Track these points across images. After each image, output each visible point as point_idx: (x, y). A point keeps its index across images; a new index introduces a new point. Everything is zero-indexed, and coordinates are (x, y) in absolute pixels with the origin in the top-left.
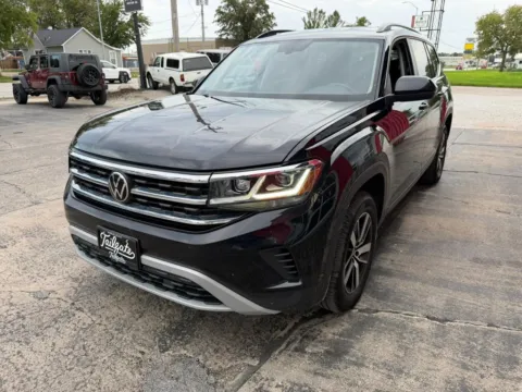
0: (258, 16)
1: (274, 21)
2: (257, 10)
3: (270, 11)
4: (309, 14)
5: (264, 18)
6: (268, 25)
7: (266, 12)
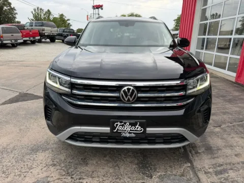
0: (5, 8)
1: (15, 12)
2: (4, 4)
3: (12, 6)
4: (35, 10)
5: (9, 9)
6: (12, 14)
7: (10, 6)
